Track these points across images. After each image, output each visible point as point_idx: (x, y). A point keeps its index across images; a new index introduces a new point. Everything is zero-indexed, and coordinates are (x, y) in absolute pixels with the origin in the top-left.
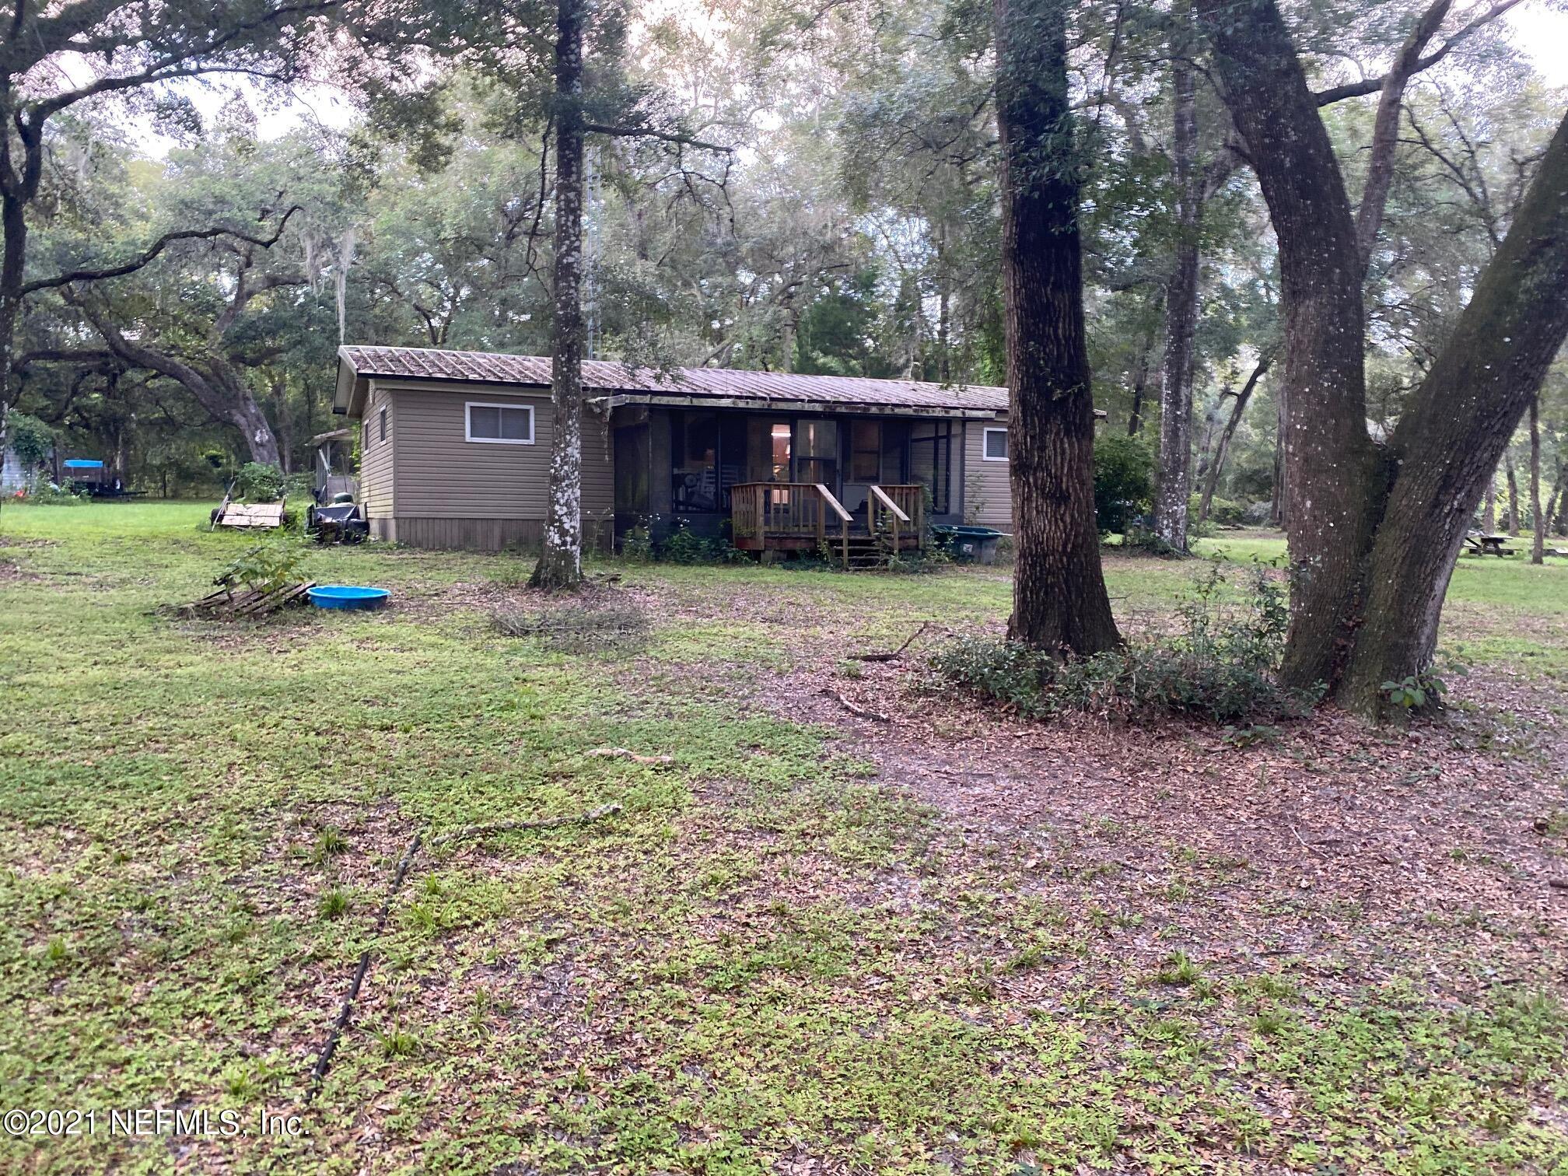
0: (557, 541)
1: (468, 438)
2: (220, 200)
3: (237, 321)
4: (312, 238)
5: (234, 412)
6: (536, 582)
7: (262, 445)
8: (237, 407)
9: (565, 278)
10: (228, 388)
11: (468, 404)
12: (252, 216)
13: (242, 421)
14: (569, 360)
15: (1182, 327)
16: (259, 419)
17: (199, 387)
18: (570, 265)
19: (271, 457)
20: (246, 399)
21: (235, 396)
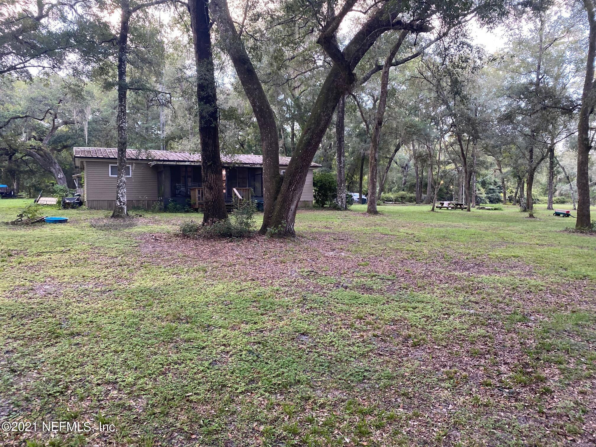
0: (119, 204)
1: (110, 176)
2: (44, 97)
3: (53, 137)
4: (75, 109)
5: (51, 167)
6: (113, 216)
7: (60, 179)
8: (52, 166)
9: (121, 130)
10: (49, 159)
11: (110, 165)
12: (55, 102)
13: (54, 170)
14: (122, 153)
15: (340, 139)
16: (59, 170)
17: (39, 159)
18: (122, 127)
19: (64, 183)
20: (55, 163)
21: (52, 162)
